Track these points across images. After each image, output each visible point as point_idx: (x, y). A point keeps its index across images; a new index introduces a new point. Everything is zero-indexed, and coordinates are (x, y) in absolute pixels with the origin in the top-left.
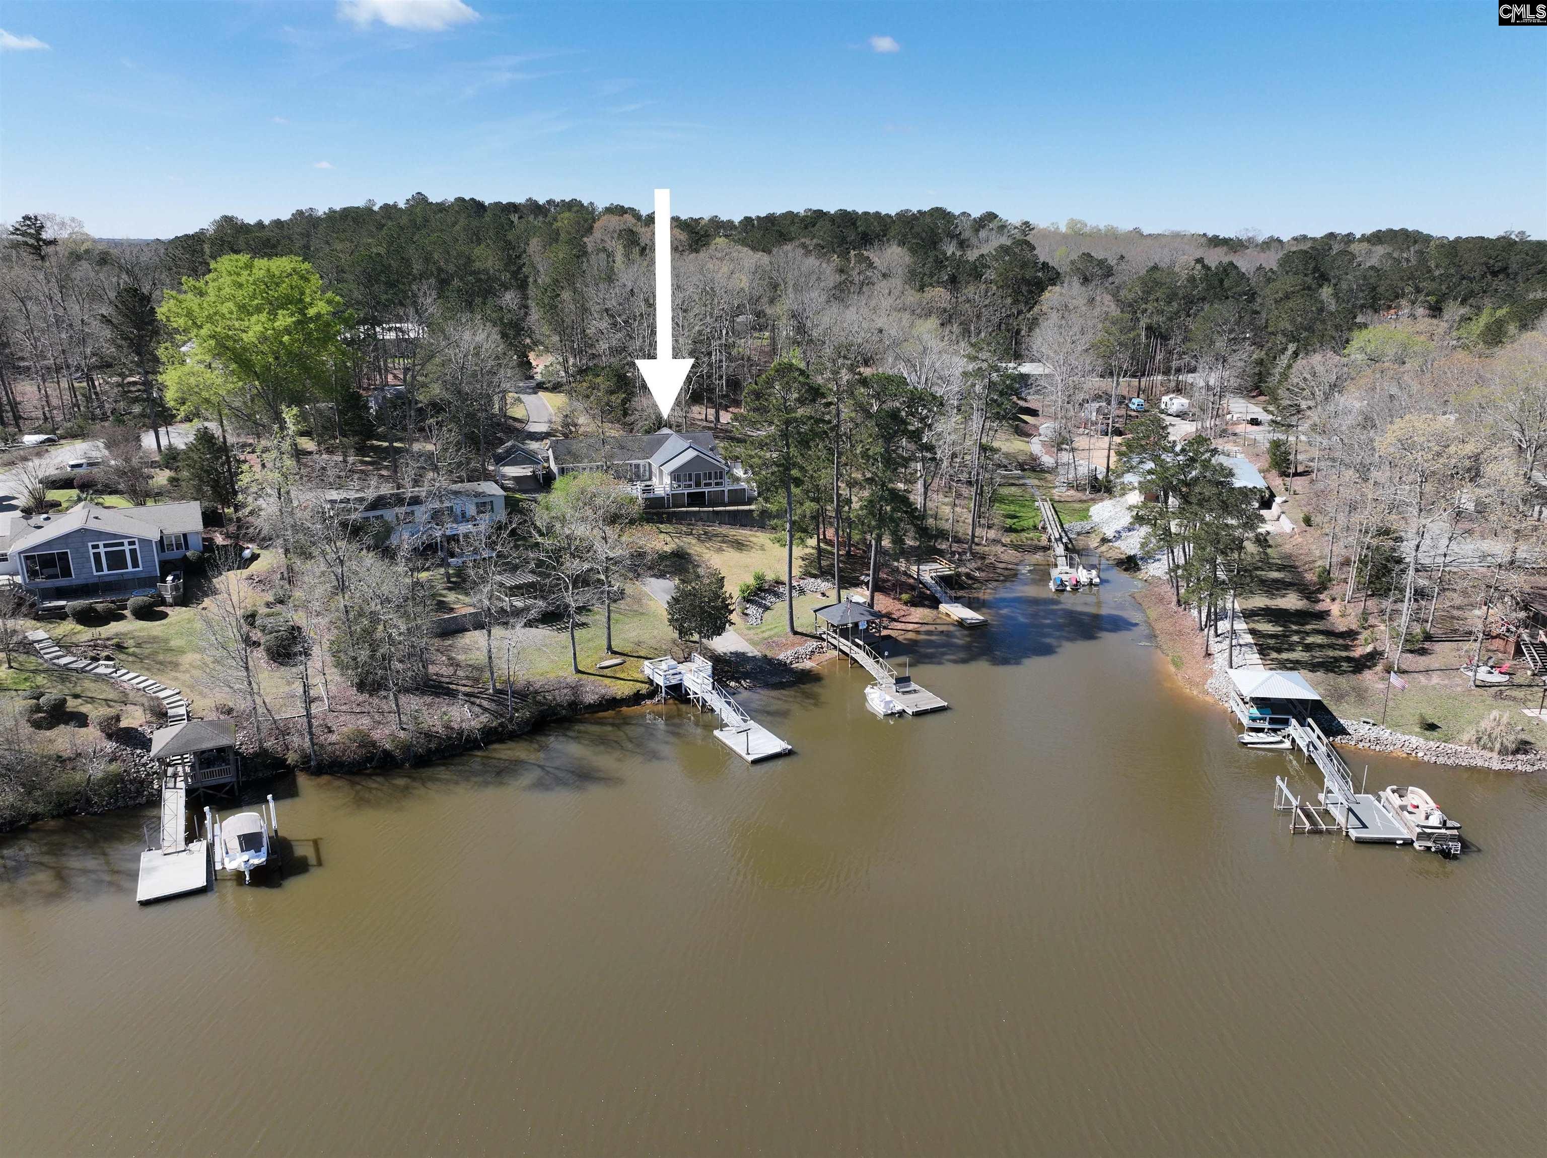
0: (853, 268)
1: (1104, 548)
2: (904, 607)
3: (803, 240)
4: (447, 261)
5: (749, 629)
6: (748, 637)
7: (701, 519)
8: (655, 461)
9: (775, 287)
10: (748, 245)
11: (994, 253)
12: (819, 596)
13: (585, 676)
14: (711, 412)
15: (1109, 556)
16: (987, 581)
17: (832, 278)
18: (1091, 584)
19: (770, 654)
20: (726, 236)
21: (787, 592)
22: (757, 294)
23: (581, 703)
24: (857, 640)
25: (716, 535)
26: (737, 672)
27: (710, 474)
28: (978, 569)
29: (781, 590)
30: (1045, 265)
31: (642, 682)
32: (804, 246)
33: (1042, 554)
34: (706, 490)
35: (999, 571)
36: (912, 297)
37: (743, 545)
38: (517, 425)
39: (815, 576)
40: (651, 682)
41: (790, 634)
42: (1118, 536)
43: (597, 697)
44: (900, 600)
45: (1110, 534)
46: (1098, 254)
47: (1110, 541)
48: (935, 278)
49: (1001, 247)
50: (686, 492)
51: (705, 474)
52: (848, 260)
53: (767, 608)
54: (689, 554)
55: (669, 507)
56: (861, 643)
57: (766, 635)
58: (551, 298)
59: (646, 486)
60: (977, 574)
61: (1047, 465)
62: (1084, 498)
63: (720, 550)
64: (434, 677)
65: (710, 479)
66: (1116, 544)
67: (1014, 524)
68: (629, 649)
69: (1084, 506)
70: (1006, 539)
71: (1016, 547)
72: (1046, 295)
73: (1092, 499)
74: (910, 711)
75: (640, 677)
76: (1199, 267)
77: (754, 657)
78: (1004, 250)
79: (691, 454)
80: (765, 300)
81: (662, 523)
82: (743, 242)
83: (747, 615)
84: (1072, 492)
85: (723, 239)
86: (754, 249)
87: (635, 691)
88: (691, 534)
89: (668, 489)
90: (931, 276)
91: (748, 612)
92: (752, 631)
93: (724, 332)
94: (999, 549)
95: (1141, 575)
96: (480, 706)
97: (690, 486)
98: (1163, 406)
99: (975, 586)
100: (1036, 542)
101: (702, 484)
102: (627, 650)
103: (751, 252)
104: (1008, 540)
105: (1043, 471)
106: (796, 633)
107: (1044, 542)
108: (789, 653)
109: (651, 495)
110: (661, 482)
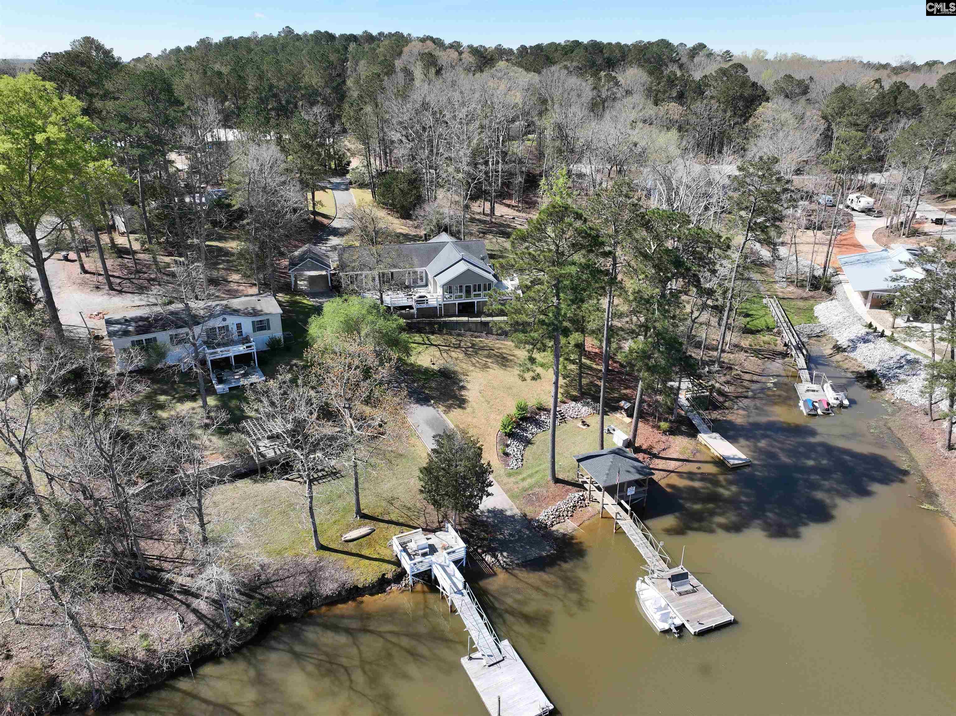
0: (604, 86)
1: (838, 357)
2: (664, 438)
3: (565, 63)
4: (279, 79)
5: (509, 475)
6: (508, 486)
7: (470, 330)
8: (431, 269)
9: (544, 102)
10: (522, 67)
11: (714, 74)
12: (580, 424)
13: (327, 553)
14: (488, 205)
15: (846, 366)
16: (737, 397)
17: (588, 94)
18: (841, 406)
19: (530, 512)
20: (507, 60)
21: (550, 421)
22: (527, 108)
23: (318, 595)
24: (623, 502)
25: (482, 348)
26: (494, 539)
27: (479, 286)
28: (728, 382)
29: (543, 418)
30: (754, 84)
31: (389, 562)
32: (566, 67)
33: (780, 361)
34: (476, 301)
35: (746, 384)
36: (651, 111)
37: (507, 360)
38: (325, 221)
39: (575, 399)
40: (398, 563)
41: (551, 483)
42: (854, 344)
43: (336, 585)
44: (659, 428)
45: (843, 342)
46: (798, 76)
47: (844, 350)
48: (667, 95)
49: (721, 69)
50: (457, 302)
51: (475, 286)
52: (600, 79)
53: (528, 442)
54: (455, 372)
55: (441, 316)
56: (628, 508)
57: (526, 484)
58: (355, 111)
59: (420, 297)
60: (727, 389)
61: (765, 258)
62: (805, 295)
63: (485, 367)
64: (156, 562)
65: (479, 290)
66: (852, 355)
67: (748, 323)
68: (380, 510)
69: (808, 304)
70: (746, 341)
71: (757, 353)
72: (760, 109)
73: (812, 297)
74: (692, 629)
75: (385, 553)
76: (877, 86)
77: (513, 517)
78: (723, 72)
79: (462, 267)
80: (534, 113)
81: (433, 333)
82: (520, 65)
83: (507, 454)
84: (791, 288)
85: (504, 62)
86: (527, 70)
87: (379, 575)
88: (459, 347)
89: (440, 300)
90: (665, 92)
91: (509, 450)
92: (512, 479)
93: (501, 138)
94: (742, 356)
95: (887, 395)
96: (195, 611)
97: (461, 297)
98: (849, 203)
99: (727, 404)
100: (772, 347)
101: (472, 295)
102: (377, 512)
103: (525, 73)
104: (747, 343)
105: (762, 265)
106: (557, 481)
107: (781, 348)
108: (550, 509)
109: (424, 306)
110: (435, 291)
